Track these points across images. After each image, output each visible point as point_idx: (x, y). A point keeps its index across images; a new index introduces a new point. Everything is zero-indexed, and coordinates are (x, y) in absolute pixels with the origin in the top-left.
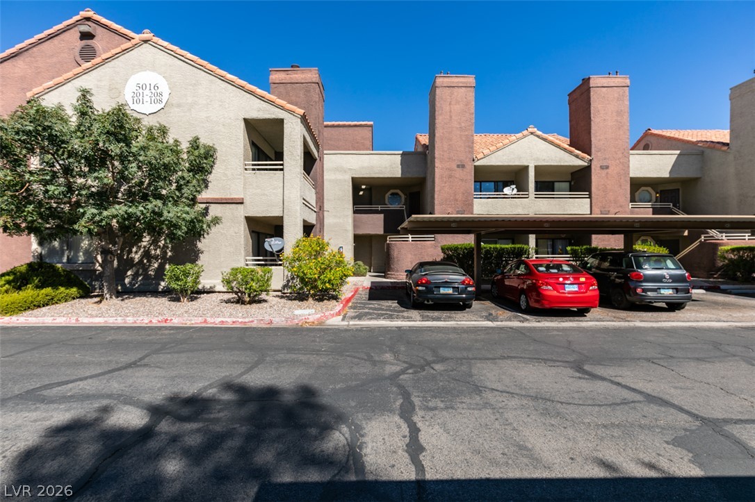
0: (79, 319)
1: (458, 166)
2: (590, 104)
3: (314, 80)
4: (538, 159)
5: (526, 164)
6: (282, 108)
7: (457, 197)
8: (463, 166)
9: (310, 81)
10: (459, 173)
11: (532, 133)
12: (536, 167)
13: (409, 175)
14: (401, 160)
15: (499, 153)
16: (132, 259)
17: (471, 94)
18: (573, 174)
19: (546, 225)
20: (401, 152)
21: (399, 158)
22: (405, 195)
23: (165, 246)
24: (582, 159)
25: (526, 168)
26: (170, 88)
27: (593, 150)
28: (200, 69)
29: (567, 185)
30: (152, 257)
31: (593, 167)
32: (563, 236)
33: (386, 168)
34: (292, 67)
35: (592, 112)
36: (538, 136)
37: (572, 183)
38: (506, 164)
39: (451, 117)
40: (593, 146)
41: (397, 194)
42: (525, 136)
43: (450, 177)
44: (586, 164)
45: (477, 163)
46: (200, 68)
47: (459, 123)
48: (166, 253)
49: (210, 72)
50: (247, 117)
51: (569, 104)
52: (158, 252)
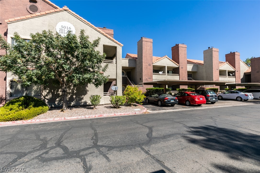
0: (65, 118)
1: (149, 65)
2: (179, 51)
3: (112, 33)
4: (167, 65)
5: (165, 66)
6: (116, 43)
7: (149, 74)
8: (150, 65)
9: (111, 34)
10: (149, 67)
11: (166, 57)
12: (167, 66)
13: (131, 66)
14: (128, 62)
15: (159, 62)
16: (59, 94)
17: (152, 44)
18: (173, 69)
20: (128, 59)
21: (128, 61)
22: (126, 72)
23: (73, 89)
24: (177, 65)
25: (165, 67)
27: (180, 63)
28: (88, 25)
29: (171, 72)
30: (68, 93)
31: (180, 68)
32: (171, 86)
33: (124, 63)
34: (104, 28)
35: (179, 53)
36: (168, 58)
38: (160, 65)
39: (147, 50)
40: (180, 62)
42: (165, 58)
43: (147, 68)
44: (178, 67)
45: (153, 64)
47: (149, 52)
48: (74, 91)
49: (91, 27)
50: (104, 44)
51: (172, 50)
52: (70, 91)
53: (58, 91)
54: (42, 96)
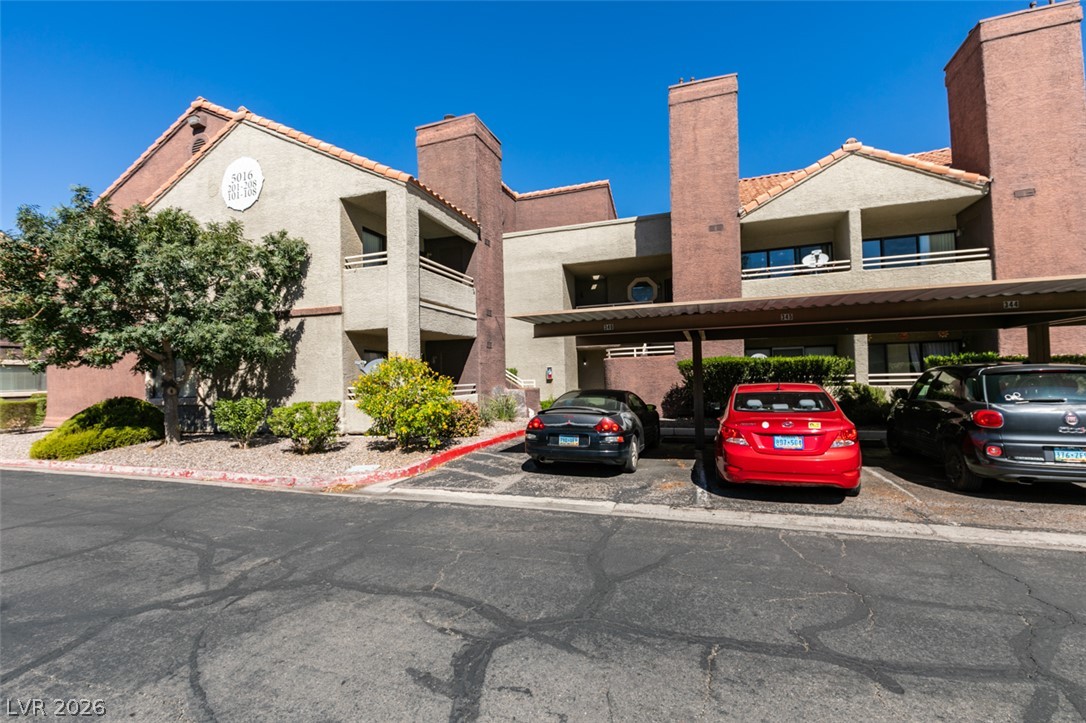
1: (712, 228)
2: (983, 75)
3: (470, 131)
4: (868, 197)
5: (842, 209)
6: (382, 176)
7: (712, 279)
8: (720, 228)
9: (465, 133)
10: (713, 240)
11: (852, 152)
12: (864, 213)
13: (648, 253)
14: (636, 231)
15: (789, 196)
16: (231, 391)
17: (731, 106)
18: (959, 216)
19: (784, 317)
20: (635, 218)
21: (632, 227)
22: (659, 284)
23: (262, 375)
24: (969, 184)
25: (844, 217)
26: (263, 174)
27: (994, 163)
28: (293, 143)
29: (950, 238)
30: (249, 389)
31: (994, 197)
33: (612, 245)
34: (445, 118)
35: (988, 89)
36: (866, 156)
37: (958, 234)
38: (802, 214)
39: (696, 149)
40: (993, 156)
41: (645, 284)
42: (838, 160)
43: (698, 247)
44: (979, 193)
45: (747, 220)
46: (293, 141)
47: (712, 157)
48: (263, 384)
49: (303, 145)
50: (344, 196)
51: (947, 86)
52: (255, 382)
53: (228, 383)
54: (199, 399)
